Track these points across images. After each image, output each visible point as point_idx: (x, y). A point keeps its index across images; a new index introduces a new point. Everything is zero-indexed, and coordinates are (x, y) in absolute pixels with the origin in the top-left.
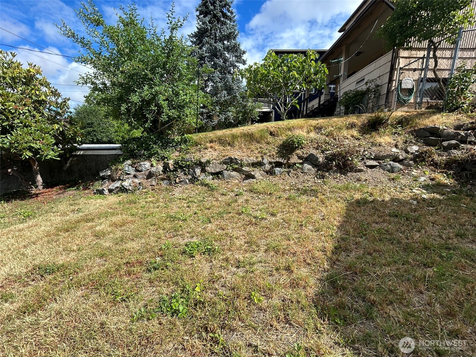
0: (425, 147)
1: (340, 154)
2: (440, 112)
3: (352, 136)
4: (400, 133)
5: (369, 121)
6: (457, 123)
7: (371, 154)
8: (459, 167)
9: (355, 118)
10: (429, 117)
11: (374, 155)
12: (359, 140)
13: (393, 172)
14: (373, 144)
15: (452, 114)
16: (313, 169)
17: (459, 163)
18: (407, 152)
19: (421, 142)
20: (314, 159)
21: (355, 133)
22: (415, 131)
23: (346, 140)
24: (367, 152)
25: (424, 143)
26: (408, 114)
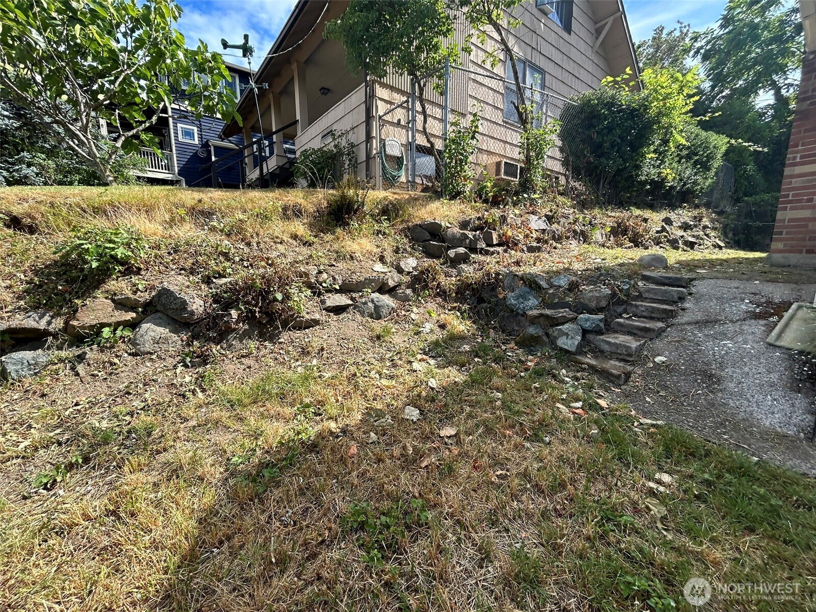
0: (425, 259)
1: (249, 287)
2: (439, 198)
3: (295, 237)
4: (387, 231)
5: (330, 205)
6: (461, 218)
7: (334, 279)
8: (474, 296)
9: (301, 195)
10: (426, 205)
11: (340, 282)
12: (310, 245)
13: (379, 317)
14: (340, 256)
15: (453, 202)
16: (175, 337)
17: (473, 289)
18: (400, 271)
19: (420, 250)
20: (173, 306)
21: (300, 227)
22: (409, 228)
23: (279, 246)
24: (325, 276)
25: (423, 252)
26: (396, 196)
